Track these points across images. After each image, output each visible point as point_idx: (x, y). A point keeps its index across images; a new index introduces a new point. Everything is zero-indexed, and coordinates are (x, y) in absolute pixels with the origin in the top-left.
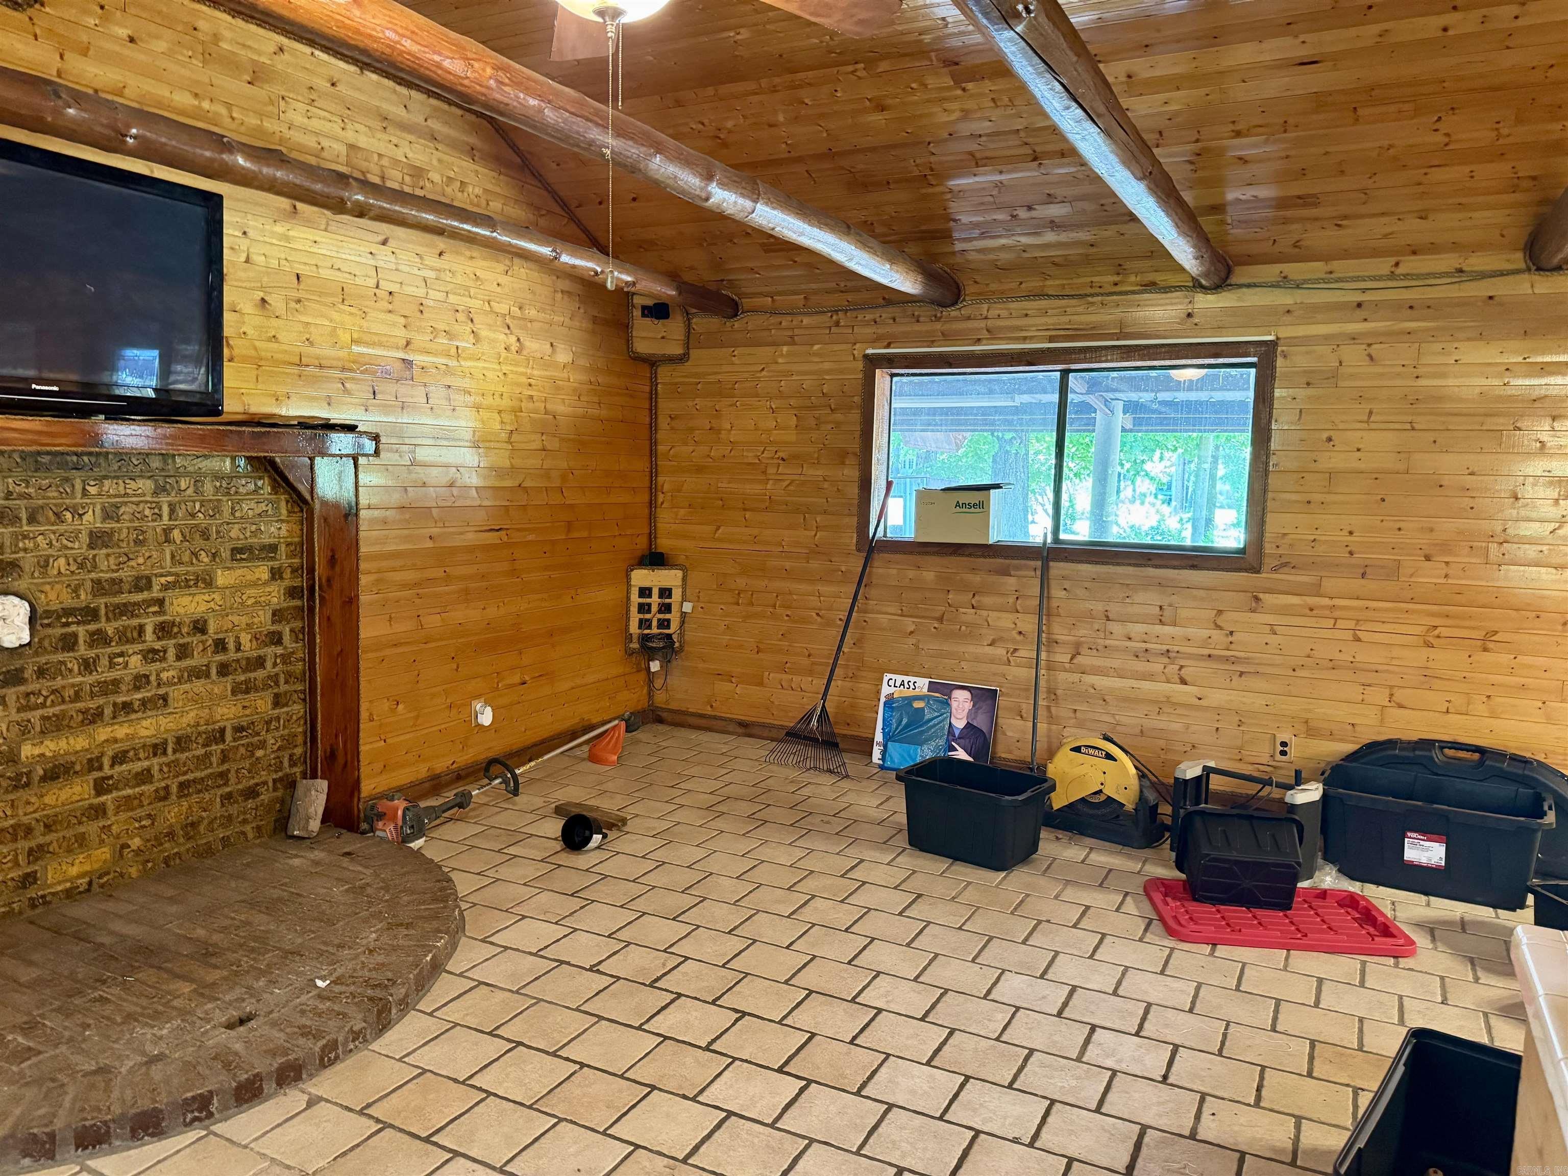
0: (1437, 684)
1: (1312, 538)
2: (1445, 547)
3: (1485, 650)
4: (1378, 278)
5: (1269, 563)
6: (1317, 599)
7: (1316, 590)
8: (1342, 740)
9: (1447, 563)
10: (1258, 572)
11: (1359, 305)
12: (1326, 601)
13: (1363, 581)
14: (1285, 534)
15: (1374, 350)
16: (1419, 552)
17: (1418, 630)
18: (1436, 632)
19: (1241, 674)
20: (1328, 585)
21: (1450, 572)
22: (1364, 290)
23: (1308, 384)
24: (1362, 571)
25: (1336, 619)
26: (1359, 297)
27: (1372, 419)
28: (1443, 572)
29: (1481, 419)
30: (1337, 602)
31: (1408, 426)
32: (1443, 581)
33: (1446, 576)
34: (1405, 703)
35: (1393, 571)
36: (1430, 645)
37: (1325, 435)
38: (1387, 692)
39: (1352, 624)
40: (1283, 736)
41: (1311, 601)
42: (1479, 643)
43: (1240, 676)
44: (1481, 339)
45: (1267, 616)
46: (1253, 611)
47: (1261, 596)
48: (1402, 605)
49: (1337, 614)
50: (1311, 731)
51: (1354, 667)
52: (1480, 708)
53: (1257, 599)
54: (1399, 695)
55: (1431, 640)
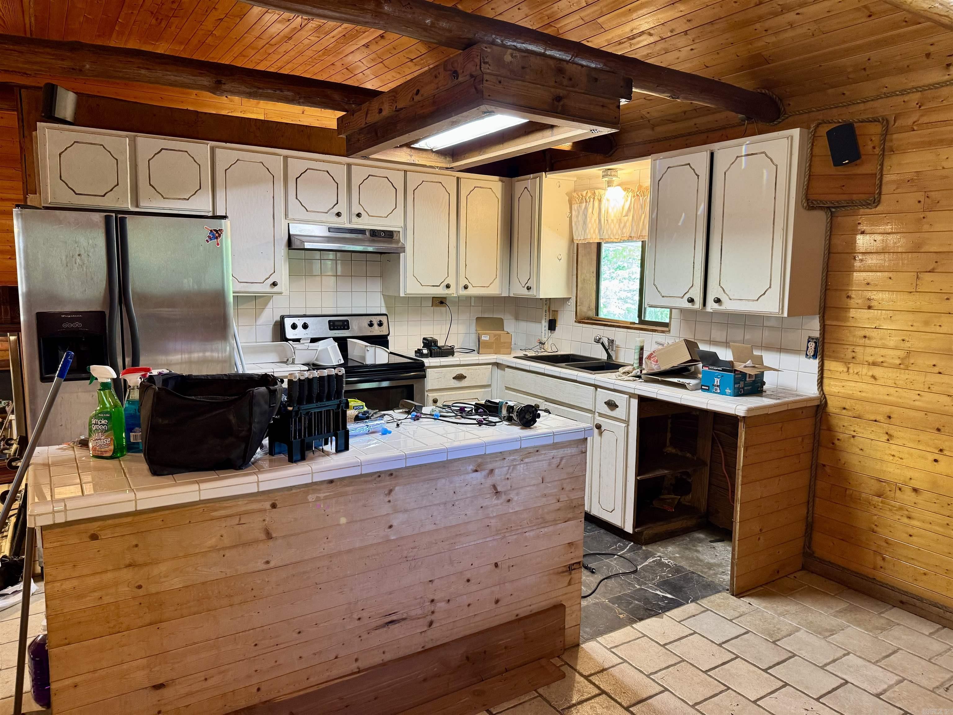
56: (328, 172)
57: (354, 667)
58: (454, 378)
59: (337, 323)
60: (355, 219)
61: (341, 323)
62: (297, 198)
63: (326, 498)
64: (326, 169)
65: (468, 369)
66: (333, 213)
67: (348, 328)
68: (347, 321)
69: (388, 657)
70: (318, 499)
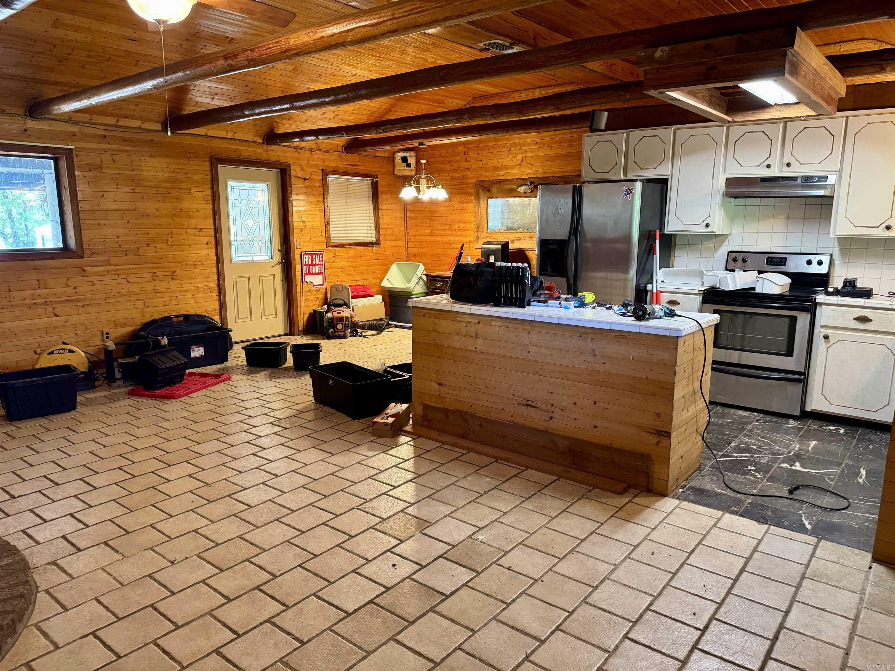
0: (159, 295)
1: (103, 240)
2: (154, 241)
3: (173, 279)
4: (111, 126)
5: (86, 253)
6: (109, 267)
7: (109, 263)
8: (129, 326)
9: (155, 247)
10: (83, 257)
11: (105, 136)
12: (113, 268)
13: (127, 257)
14: (91, 239)
15: (114, 157)
16: (144, 243)
17: (149, 275)
18: (156, 275)
19: (83, 306)
20: (113, 260)
21: (157, 250)
22: (106, 130)
23: (90, 170)
24: (125, 253)
25: (119, 275)
26: (104, 133)
27: (119, 187)
28: (154, 251)
29: (157, 189)
30: (118, 267)
31: (132, 191)
32: (154, 254)
33: (156, 252)
34: (150, 305)
35: (137, 252)
36: (154, 280)
37: (101, 194)
38: (142, 301)
39: (125, 276)
40: (106, 330)
41: (108, 268)
42: (170, 277)
43: (83, 307)
44: (152, 157)
45: (90, 278)
46: (82, 276)
47: (85, 268)
48: (143, 265)
49: (119, 272)
50: (117, 325)
51: (129, 294)
52: (174, 302)
53: (84, 270)
54: (148, 302)
55: (155, 278)
56: (763, 132)
57: (510, 419)
58: (855, 319)
59: (774, 260)
60: (786, 168)
61: (779, 260)
62: (734, 157)
63: (500, 326)
64: (762, 130)
65: (875, 313)
66: (763, 166)
67: (785, 265)
68: (786, 258)
69: (527, 424)
70: (496, 325)
